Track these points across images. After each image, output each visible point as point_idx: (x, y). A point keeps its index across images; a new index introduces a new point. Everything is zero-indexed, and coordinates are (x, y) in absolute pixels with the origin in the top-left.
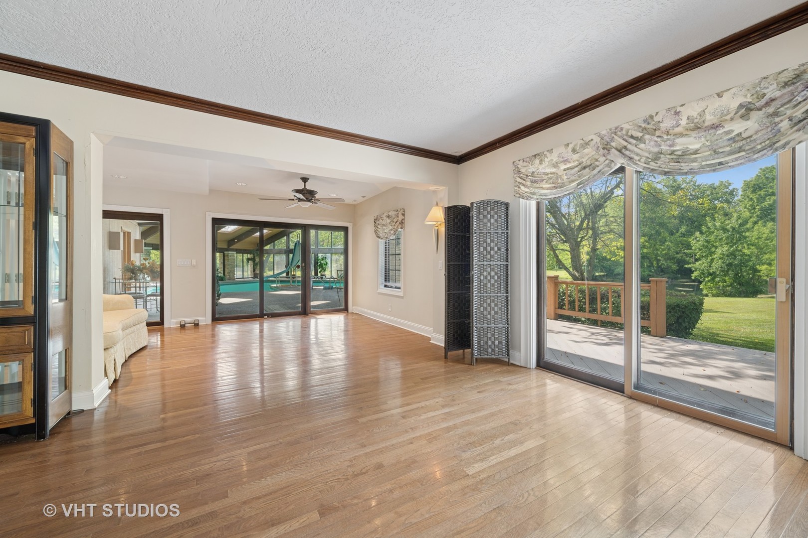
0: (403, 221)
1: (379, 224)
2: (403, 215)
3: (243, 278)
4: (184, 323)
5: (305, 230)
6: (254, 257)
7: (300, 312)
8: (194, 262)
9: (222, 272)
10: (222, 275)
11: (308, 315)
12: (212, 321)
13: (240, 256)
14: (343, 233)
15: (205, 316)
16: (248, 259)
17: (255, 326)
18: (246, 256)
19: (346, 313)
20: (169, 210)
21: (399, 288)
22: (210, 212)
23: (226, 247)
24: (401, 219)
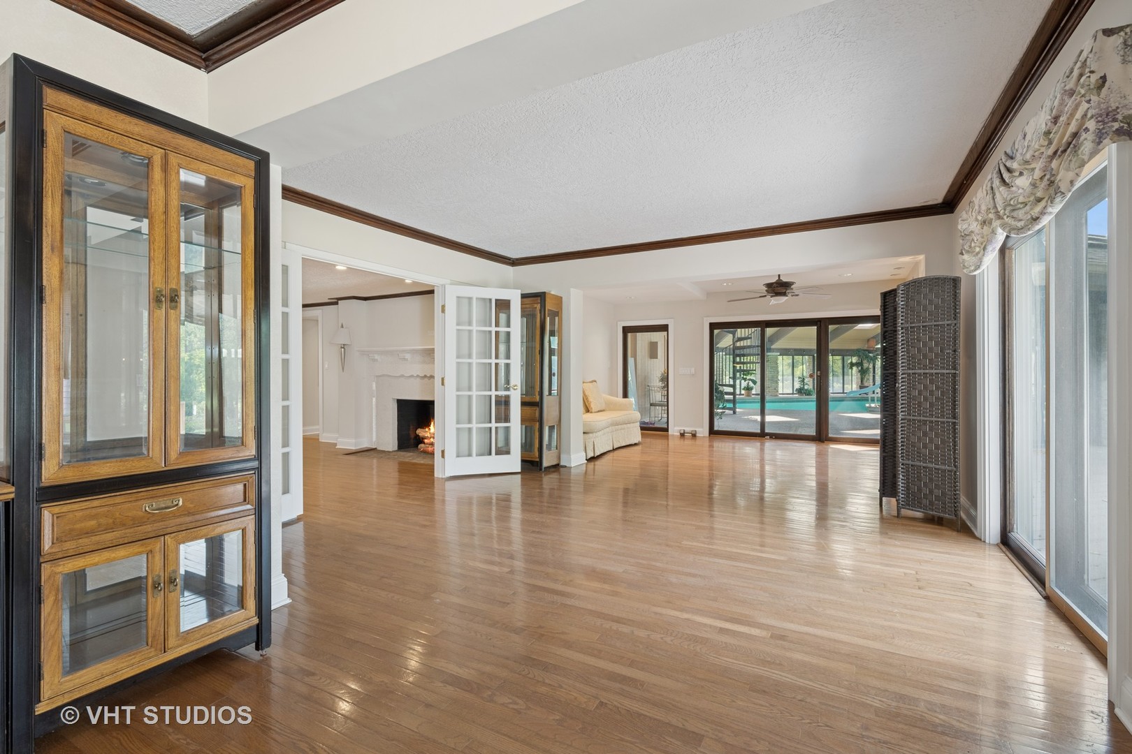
3: (843, 393)
4: (684, 432)
7: (814, 436)
8: (693, 370)
12: (709, 435)
15: (703, 428)
20: (673, 319)
22: (707, 317)
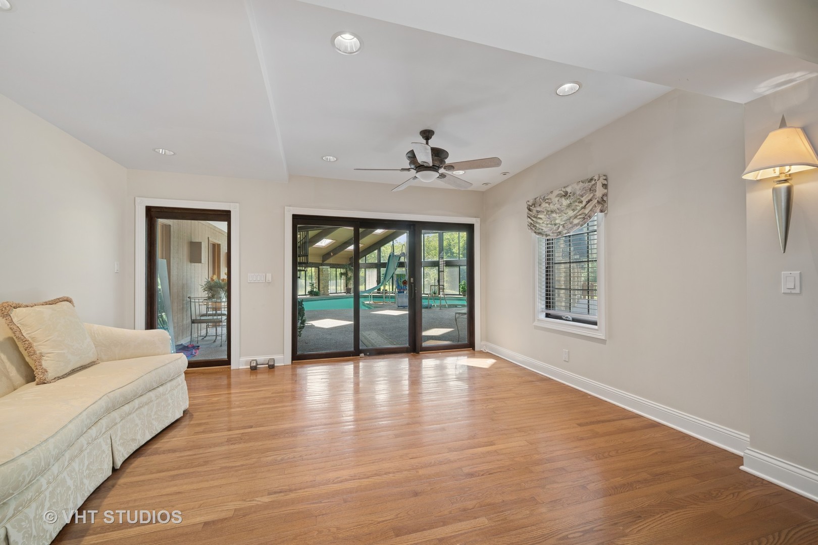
0: (605, 199)
1: (538, 212)
2: (605, 186)
3: (336, 293)
4: (255, 364)
5: (414, 230)
6: (347, 271)
7: (407, 348)
8: (269, 276)
9: (317, 287)
10: (317, 290)
11: (418, 353)
12: (292, 360)
13: (332, 271)
14: (465, 233)
15: (283, 354)
16: (341, 274)
17: (348, 368)
18: (339, 271)
19: (472, 351)
20: (238, 204)
21: (595, 323)
22: (290, 206)
23: (321, 262)
24: (601, 196)
